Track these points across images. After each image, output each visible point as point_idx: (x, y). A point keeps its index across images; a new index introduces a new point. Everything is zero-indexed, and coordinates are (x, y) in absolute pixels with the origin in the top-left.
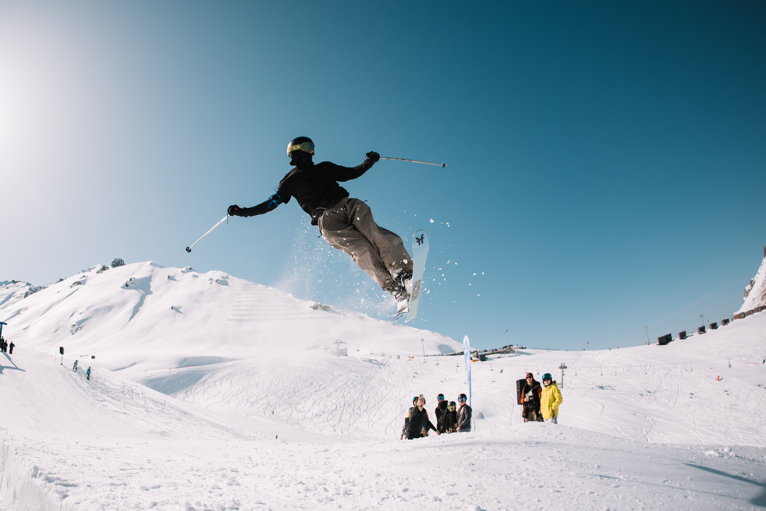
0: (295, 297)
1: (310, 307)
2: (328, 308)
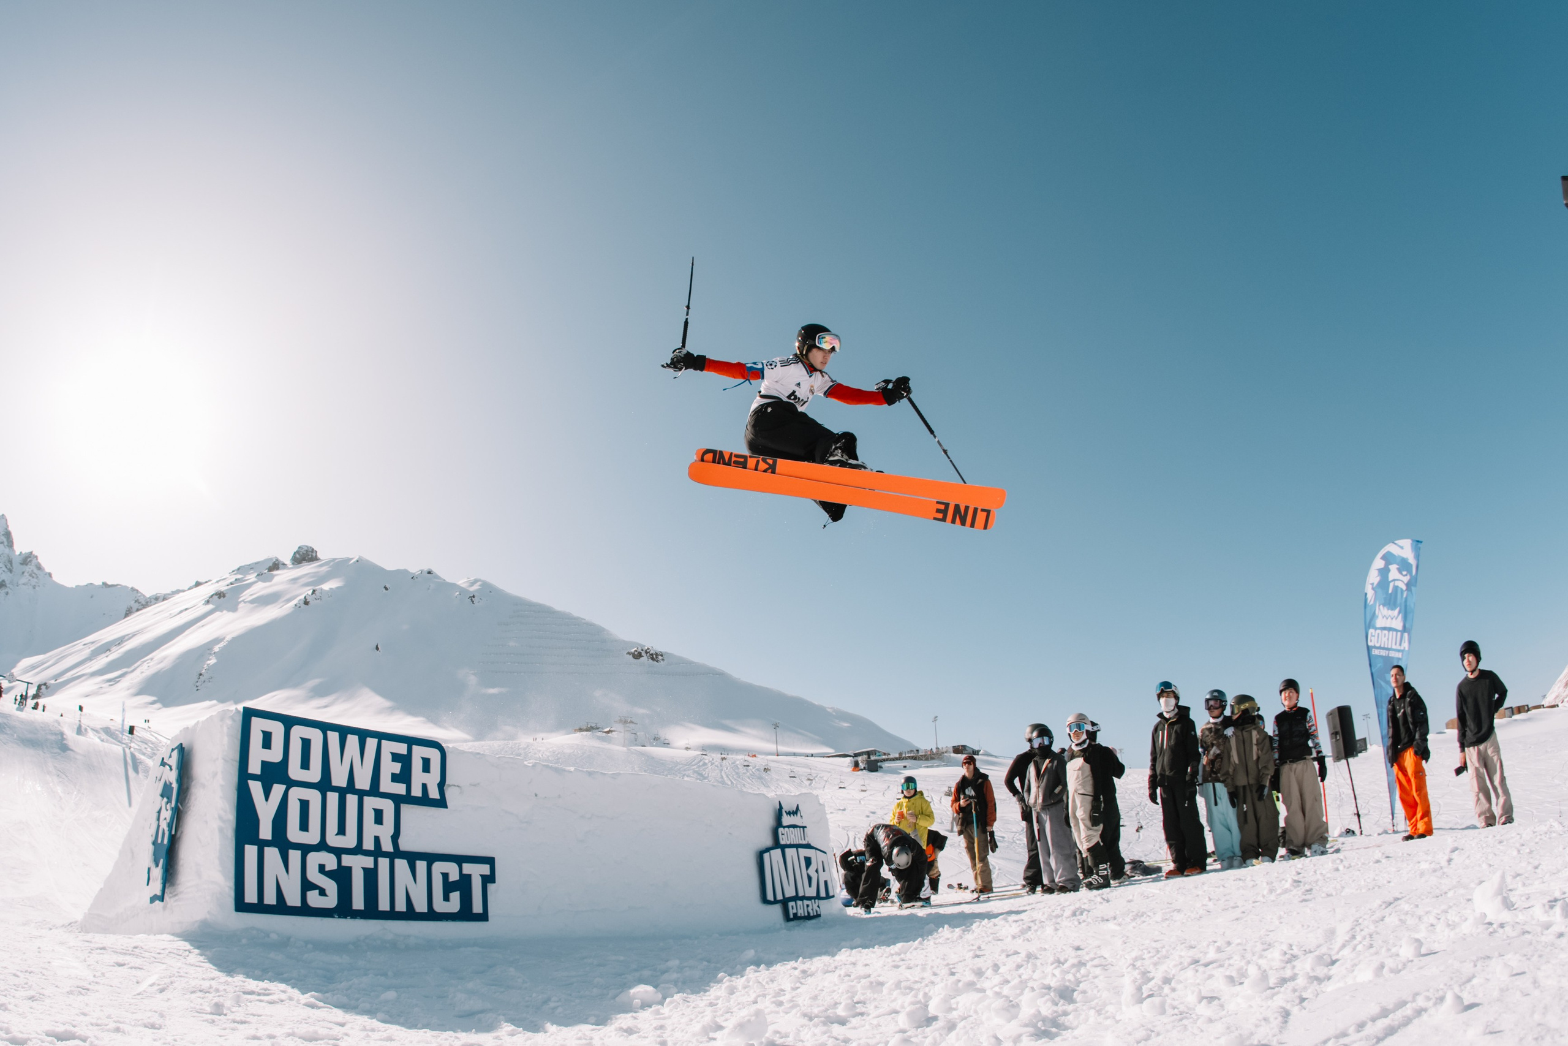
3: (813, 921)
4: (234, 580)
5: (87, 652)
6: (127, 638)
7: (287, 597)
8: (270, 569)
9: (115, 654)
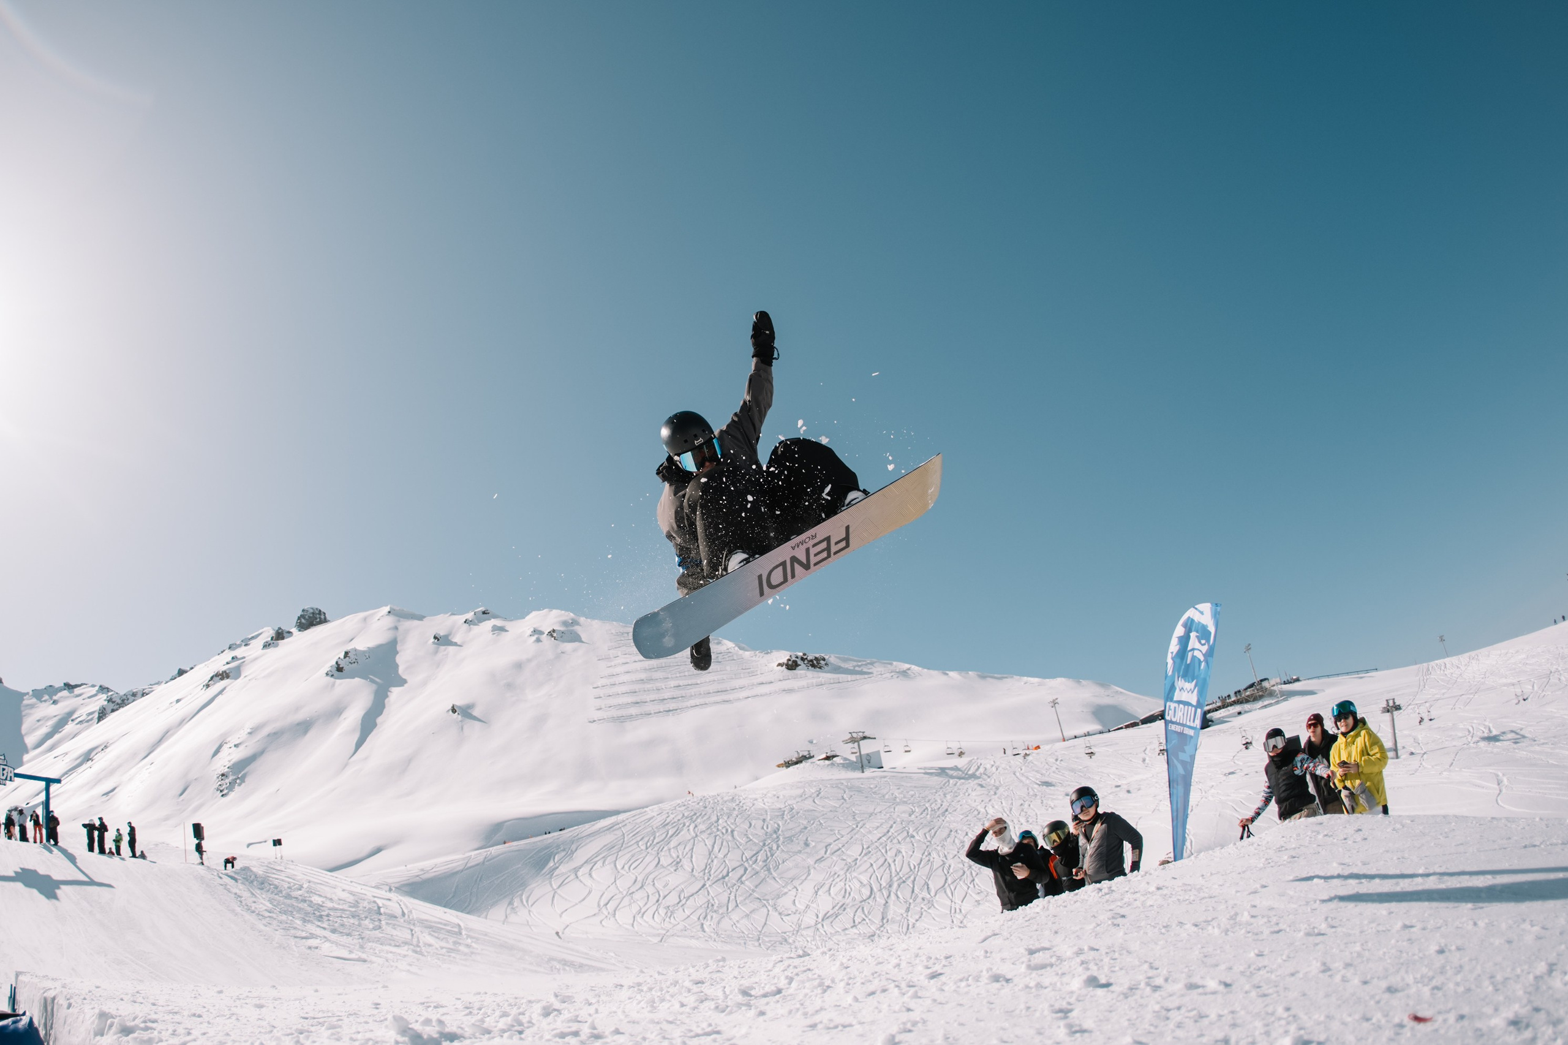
0: (740, 648)
1: (780, 665)
2: (822, 662)
8: (275, 639)
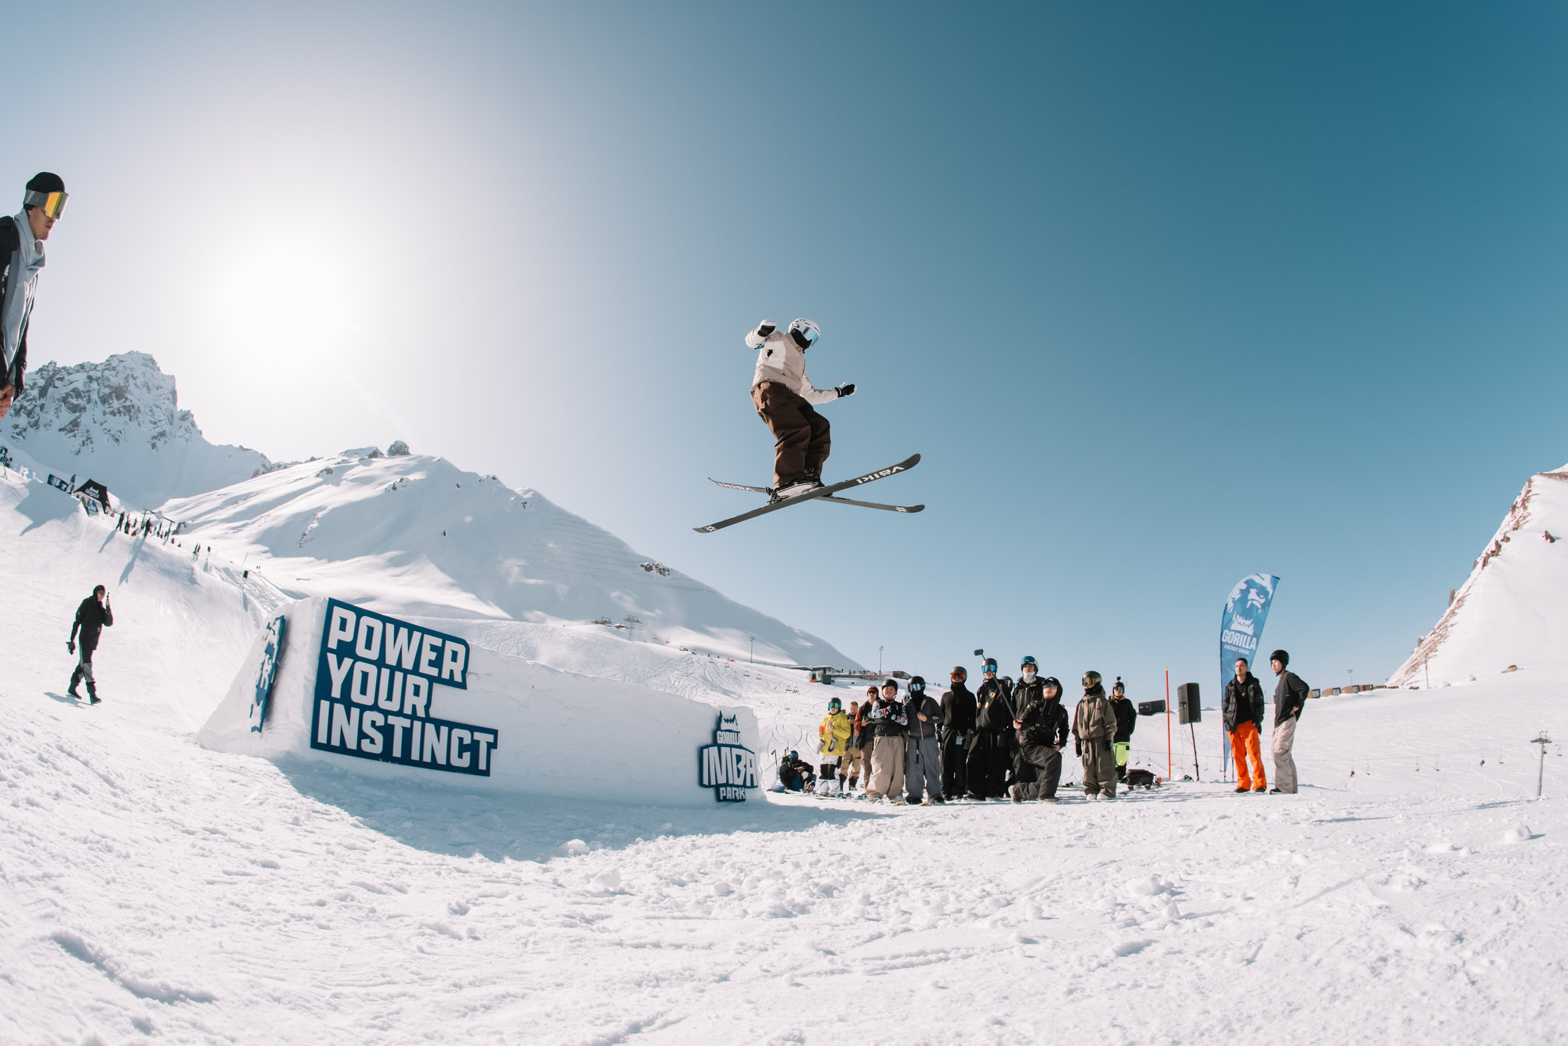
3: (739, 804)
4: (341, 460)
5: (219, 502)
6: (252, 495)
7: (380, 481)
8: (371, 456)
9: (241, 507)
